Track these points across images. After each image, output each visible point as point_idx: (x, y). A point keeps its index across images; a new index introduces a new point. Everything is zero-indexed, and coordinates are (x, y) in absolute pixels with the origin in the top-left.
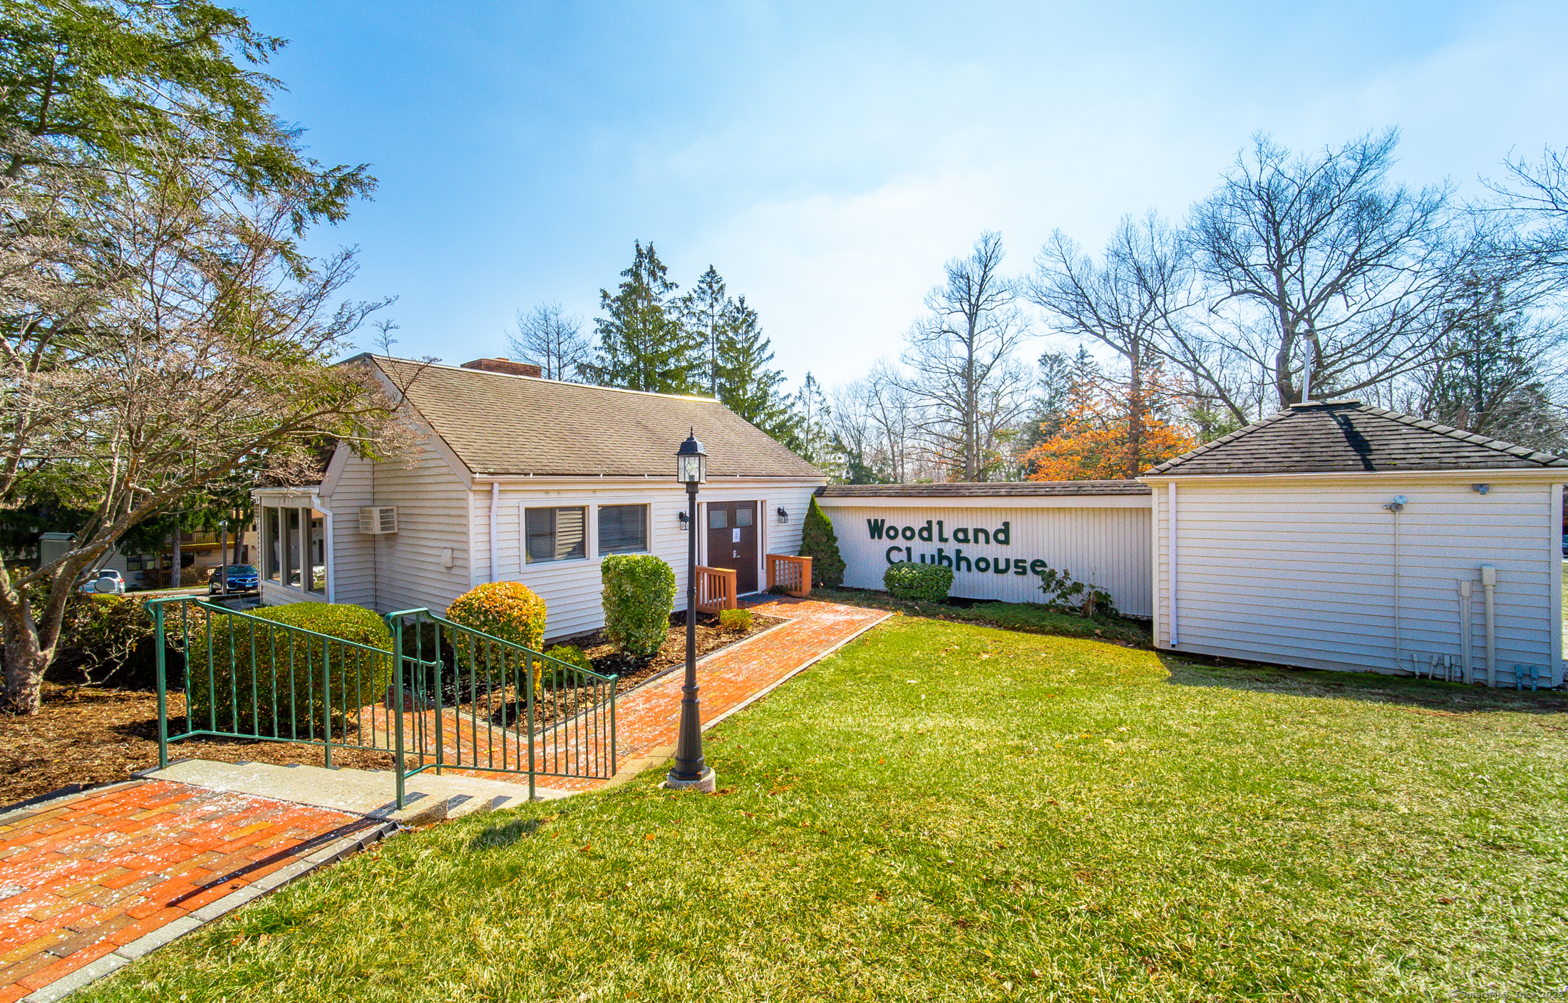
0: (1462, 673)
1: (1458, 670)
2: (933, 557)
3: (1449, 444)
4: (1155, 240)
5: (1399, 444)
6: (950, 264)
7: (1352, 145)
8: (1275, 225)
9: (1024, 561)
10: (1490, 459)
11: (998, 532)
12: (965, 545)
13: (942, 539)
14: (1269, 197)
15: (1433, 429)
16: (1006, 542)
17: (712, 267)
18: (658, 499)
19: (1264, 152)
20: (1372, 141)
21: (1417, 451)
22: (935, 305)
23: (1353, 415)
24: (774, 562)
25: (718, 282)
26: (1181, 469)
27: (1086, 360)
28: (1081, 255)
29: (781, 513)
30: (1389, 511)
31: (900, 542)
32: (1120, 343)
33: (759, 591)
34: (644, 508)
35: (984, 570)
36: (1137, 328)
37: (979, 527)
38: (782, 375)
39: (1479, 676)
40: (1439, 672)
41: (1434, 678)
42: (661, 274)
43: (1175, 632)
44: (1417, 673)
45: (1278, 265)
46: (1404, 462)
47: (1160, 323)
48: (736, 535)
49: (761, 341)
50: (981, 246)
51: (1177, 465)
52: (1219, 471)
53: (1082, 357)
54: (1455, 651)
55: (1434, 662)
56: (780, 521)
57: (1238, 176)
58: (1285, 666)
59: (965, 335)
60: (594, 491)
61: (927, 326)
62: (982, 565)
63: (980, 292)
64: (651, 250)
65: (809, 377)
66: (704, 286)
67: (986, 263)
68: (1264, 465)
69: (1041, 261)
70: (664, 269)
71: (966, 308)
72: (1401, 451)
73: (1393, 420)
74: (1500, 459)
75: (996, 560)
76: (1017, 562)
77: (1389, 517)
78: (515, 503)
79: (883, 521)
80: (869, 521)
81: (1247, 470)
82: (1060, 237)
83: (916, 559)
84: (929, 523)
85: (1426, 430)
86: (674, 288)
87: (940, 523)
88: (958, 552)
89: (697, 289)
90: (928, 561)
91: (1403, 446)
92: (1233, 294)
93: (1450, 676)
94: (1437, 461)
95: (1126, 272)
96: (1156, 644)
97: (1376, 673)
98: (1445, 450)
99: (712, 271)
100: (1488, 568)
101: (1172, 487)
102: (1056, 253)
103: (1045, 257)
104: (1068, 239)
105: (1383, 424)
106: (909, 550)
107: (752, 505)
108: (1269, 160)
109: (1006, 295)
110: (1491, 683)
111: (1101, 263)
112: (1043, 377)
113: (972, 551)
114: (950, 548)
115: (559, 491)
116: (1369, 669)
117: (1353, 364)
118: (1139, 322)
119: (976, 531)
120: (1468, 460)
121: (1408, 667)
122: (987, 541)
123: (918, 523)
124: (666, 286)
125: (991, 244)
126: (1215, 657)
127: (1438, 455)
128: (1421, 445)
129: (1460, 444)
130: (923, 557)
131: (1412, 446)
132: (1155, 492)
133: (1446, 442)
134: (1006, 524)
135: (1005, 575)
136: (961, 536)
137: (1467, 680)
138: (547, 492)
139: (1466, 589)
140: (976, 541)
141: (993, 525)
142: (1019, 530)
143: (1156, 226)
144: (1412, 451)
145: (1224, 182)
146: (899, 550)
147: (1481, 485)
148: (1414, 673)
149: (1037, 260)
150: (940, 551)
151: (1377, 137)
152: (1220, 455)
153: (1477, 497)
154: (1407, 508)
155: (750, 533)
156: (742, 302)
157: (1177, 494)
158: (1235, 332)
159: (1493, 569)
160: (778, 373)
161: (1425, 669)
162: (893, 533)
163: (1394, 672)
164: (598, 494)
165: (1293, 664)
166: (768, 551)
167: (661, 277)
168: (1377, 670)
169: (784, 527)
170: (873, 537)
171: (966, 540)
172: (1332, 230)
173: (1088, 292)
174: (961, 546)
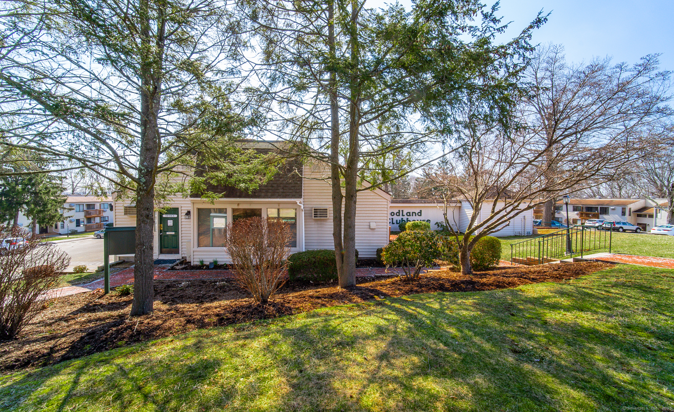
2: (400, 220)
9: (425, 220)
11: (418, 213)
13: (403, 215)
16: (421, 215)
75: (418, 220)
83: (395, 221)
84: (399, 211)
87: (402, 211)
88: (407, 219)
106: (393, 218)
113: (411, 218)
114: (405, 218)
119: (413, 213)
122: (415, 216)
123: (396, 211)
130: (397, 221)
134: (421, 211)
136: (408, 214)
140: (412, 216)
141: (417, 211)
142: (424, 212)
146: (390, 219)
150: (402, 219)
171: (410, 215)
174: (408, 217)
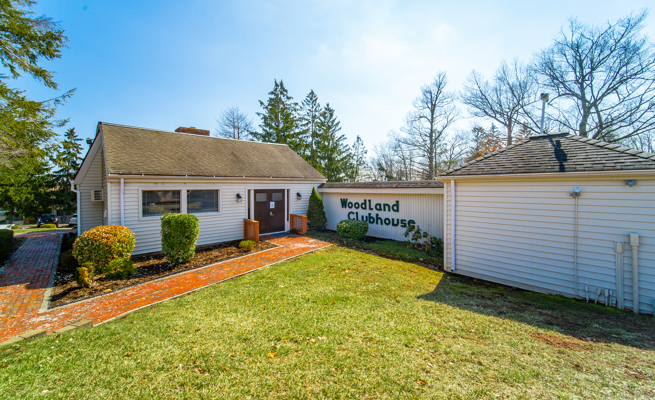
0: (617, 301)
1: (614, 299)
2: (367, 217)
3: (613, 155)
4: (518, 71)
5: (583, 156)
6: (423, 86)
7: (622, 19)
8: (581, 62)
9: (405, 220)
10: (638, 163)
11: (394, 205)
12: (380, 211)
13: (371, 209)
14: (576, 47)
15: (606, 147)
16: (397, 211)
17: (312, 90)
18: (223, 187)
19: (574, 26)
20: (633, 16)
21: (592, 159)
22: (417, 106)
23: (562, 140)
24: (293, 218)
25: (315, 97)
26: (459, 172)
27: (495, 130)
28: (485, 80)
29: (298, 195)
30: (572, 197)
31: (354, 210)
32: (502, 120)
33: (286, 231)
34: (217, 191)
35: (388, 224)
36: (511, 113)
37: (386, 203)
38: (345, 137)
39: (628, 305)
40: (602, 299)
41: (598, 303)
42: (285, 93)
43: (454, 263)
44: (588, 299)
45: (581, 81)
46: (582, 166)
47: (521, 110)
48: (272, 205)
49: (336, 122)
50: (437, 78)
51: (457, 170)
52: (477, 173)
53: (493, 129)
54: (612, 287)
55: (599, 293)
56: (297, 199)
57: (561, 39)
58: (511, 287)
59: (430, 118)
60: (185, 183)
61: (414, 115)
62: (387, 222)
63: (436, 99)
64: (281, 83)
65: (358, 138)
66: (309, 99)
67: (439, 86)
68: (501, 169)
69: (466, 84)
70: (286, 91)
71: (430, 106)
72: (582, 160)
73: (584, 142)
74: (645, 163)
75: (393, 220)
76: (402, 220)
77: (572, 201)
78: (136, 188)
79: (347, 199)
80: (341, 199)
81: (491, 172)
82: (475, 73)
83: (360, 218)
84: (365, 200)
85: (602, 147)
86: (291, 99)
87: (370, 201)
88: (377, 215)
89: (305, 100)
90: (365, 219)
91: (584, 157)
92: (559, 96)
93: (608, 303)
94: (602, 165)
95: (505, 88)
96: (445, 268)
97: (562, 297)
98: (609, 159)
99: (312, 92)
100: (634, 234)
101: (452, 182)
102: (473, 80)
103: (468, 82)
104: (479, 73)
105: (577, 145)
106: (357, 213)
107: (282, 191)
108: (577, 30)
109: (449, 100)
110: (636, 310)
111: (493, 83)
112: (474, 137)
113: (383, 215)
114: (374, 213)
115: (163, 183)
116: (559, 294)
117: (621, 127)
118: (512, 110)
119: (385, 205)
120: (623, 164)
121: (582, 295)
122: (389, 210)
123: (361, 201)
124: (288, 98)
125: (441, 78)
126: (474, 278)
127: (604, 162)
128: (596, 156)
129: (620, 155)
130: (363, 217)
131: (589, 157)
132: (445, 185)
133: (612, 154)
134: (397, 202)
135: (397, 227)
136: (378, 207)
137: (620, 306)
138: (156, 183)
139: (619, 249)
140: (385, 210)
141: (392, 202)
142: (403, 205)
143: (518, 64)
144: (589, 160)
145: (553, 42)
146: (353, 213)
147: (631, 181)
148: (585, 298)
149: (464, 84)
150: (370, 214)
151: (636, 14)
152: (481, 164)
153: (627, 188)
154: (583, 196)
155: (280, 204)
156: (328, 105)
157: (455, 186)
158: (557, 113)
159: (637, 235)
160: (343, 136)
161: (593, 297)
162: (351, 205)
163: (574, 297)
164: (187, 185)
165: (516, 286)
166: (291, 212)
167: (286, 95)
168: (564, 295)
169: (300, 202)
170: (343, 207)
171: (380, 209)
172: (610, 61)
173: (488, 97)
174: (378, 212)
